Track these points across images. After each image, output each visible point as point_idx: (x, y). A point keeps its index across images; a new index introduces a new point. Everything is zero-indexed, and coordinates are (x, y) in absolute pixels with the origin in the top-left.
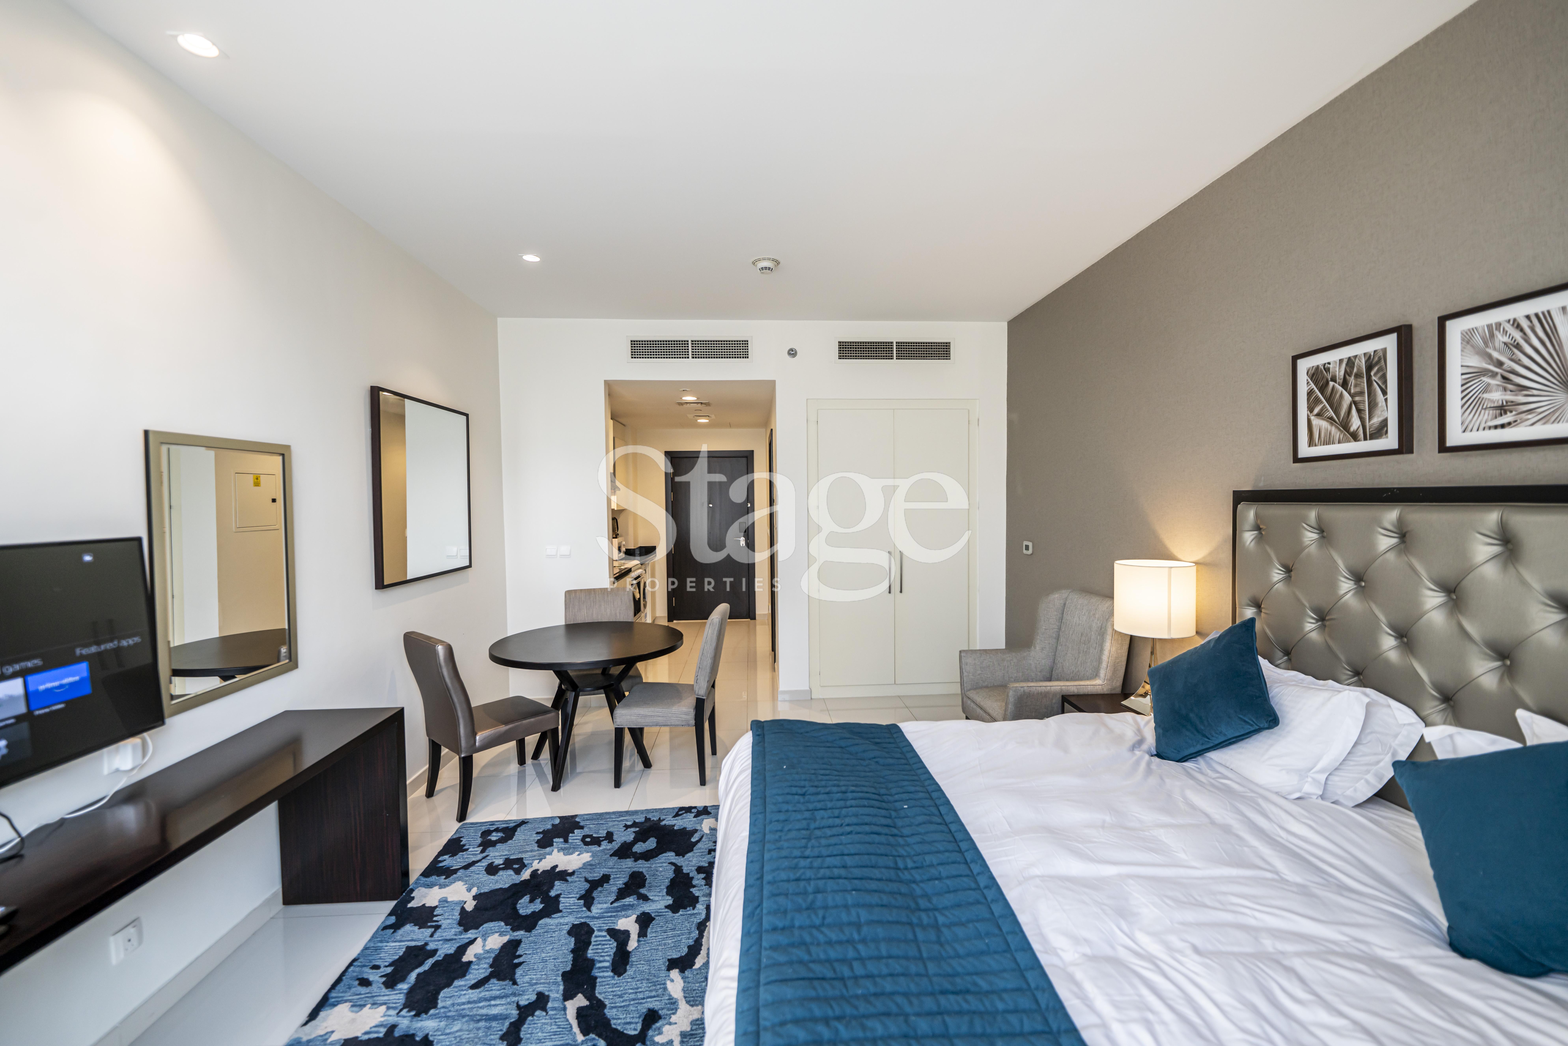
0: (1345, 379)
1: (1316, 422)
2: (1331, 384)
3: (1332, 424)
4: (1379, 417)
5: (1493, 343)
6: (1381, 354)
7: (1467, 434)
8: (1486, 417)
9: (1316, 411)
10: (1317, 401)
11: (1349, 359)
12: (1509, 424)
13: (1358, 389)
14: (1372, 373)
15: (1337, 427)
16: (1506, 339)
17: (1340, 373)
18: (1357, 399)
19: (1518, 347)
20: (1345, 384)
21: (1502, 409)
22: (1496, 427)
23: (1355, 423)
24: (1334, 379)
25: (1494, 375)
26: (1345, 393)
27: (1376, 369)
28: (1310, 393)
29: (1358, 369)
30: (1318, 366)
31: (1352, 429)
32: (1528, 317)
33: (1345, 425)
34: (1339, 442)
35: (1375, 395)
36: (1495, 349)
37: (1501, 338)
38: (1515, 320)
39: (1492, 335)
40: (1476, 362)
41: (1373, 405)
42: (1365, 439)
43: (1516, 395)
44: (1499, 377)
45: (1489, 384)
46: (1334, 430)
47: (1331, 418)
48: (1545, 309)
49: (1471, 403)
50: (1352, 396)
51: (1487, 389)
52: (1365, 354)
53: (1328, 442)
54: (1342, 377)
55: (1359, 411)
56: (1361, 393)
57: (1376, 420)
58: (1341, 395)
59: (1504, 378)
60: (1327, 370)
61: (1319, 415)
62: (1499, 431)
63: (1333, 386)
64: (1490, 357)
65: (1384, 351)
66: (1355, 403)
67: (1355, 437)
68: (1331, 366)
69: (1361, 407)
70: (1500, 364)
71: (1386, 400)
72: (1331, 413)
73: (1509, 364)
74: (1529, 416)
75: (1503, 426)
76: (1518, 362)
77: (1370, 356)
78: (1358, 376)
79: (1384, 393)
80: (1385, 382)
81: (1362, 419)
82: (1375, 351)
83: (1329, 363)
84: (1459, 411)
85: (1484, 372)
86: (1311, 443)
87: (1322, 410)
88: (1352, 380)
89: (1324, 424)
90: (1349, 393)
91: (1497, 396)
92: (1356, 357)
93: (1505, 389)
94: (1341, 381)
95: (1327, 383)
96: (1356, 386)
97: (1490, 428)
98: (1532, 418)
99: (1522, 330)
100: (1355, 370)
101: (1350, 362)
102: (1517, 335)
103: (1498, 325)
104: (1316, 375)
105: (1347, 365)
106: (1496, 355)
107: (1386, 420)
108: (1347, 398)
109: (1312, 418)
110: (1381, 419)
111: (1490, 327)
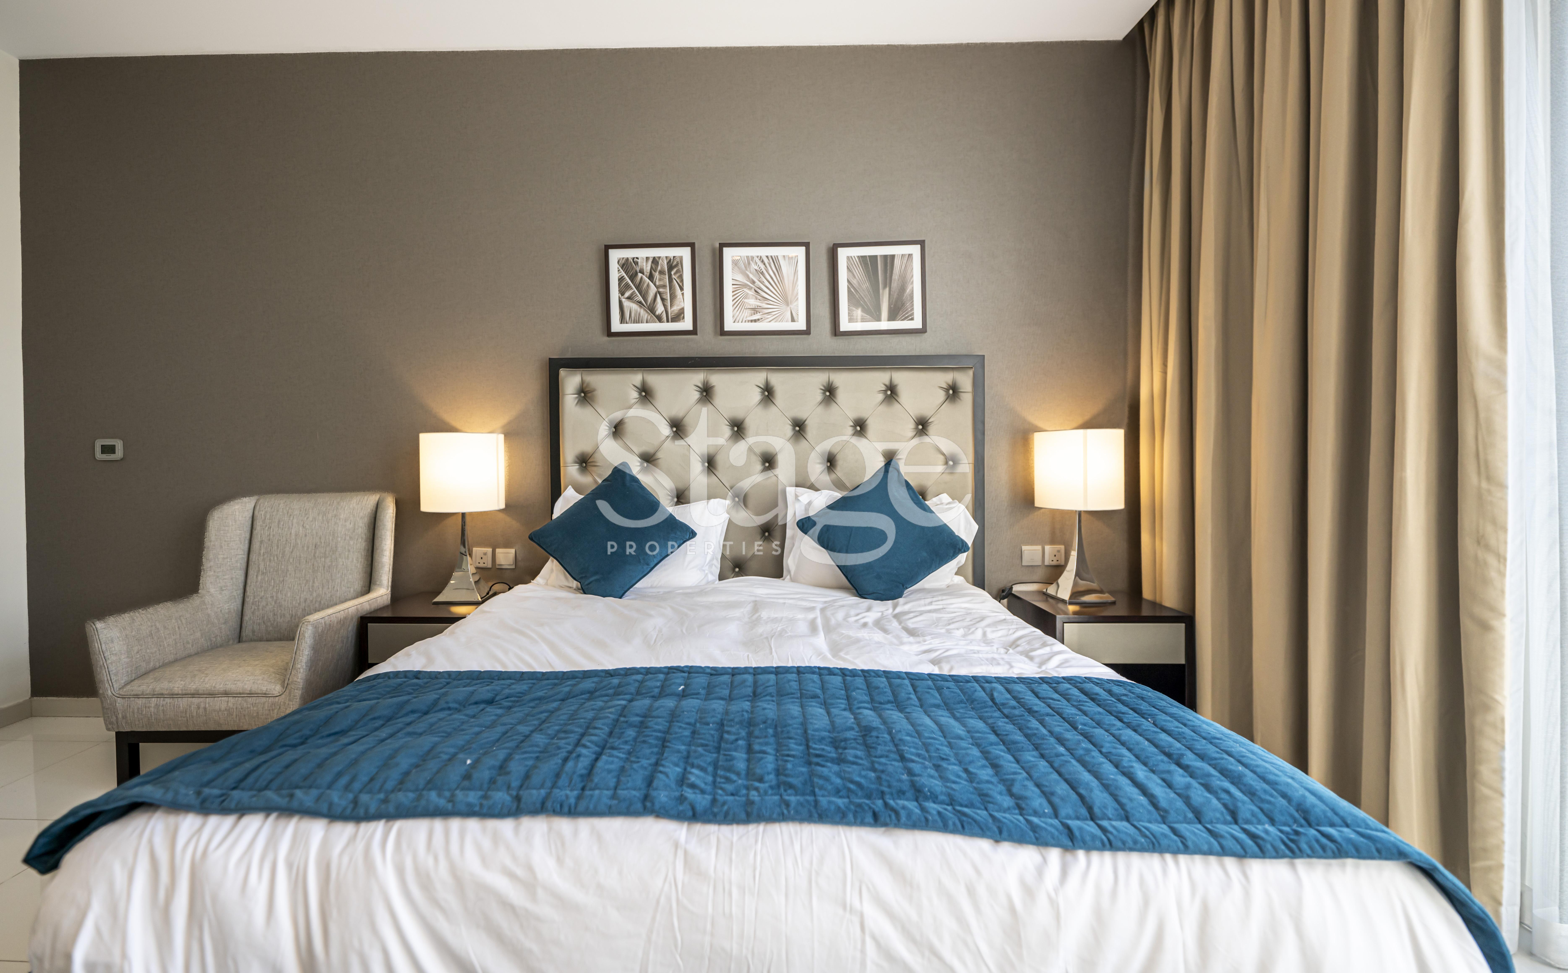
0: (651, 274)
1: (627, 304)
2: (640, 275)
3: (641, 307)
4: (678, 306)
5: (750, 268)
6: (678, 260)
7: (736, 324)
8: (746, 314)
9: (627, 294)
10: (628, 287)
11: (654, 258)
12: (759, 320)
13: (661, 283)
14: (673, 273)
15: (645, 310)
16: (756, 268)
17: (647, 268)
18: (661, 290)
19: (762, 273)
20: (651, 277)
21: (755, 310)
22: (752, 321)
23: (660, 309)
24: (642, 272)
25: (750, 288)
26: (651, 284)
27: (675, 270)
28: (621, 280)
29: (661, 268)
30: (627, 259)
31: (657, 313)
32: (767, 257)
33: (652, 310)
34: (647, 322)
35: (675, 289)
36: (751, 273)
37: (754, 267)
38: (761, 257)
39: (749, 263)
40: (740, 278)
41: (673, 297)
42: (668, 321)
43: (762, 303)
44: (753, 290)
45: (748, 294)
46: (642, 312)
47: (640, 302)
48: (776, 255)
49: (738, 304)
50: (657, 287)
51: (746, 297)
52: (666, 257)
53: (638, 321)
54: (649, 271)
55: (663, 300)
56: (664, 286)
57: (676, 308)
58: (648, 285)
59: (756, 291)
60: (636, 263)
61: (629, 298)
62: (753, 324)
63: (642, 278)
64: (748, 276)
65: (681, 258)
66: (660, 293)
67: (659, 319)
68: (639, 261)
69: (664, 297)
70: (753, 282)
71: (683, 294)
72: (640, 298)
73: (758, 283)
74: (769, 317)
75: (755, 321)
76: (762, 283)
77: (670, 260)
78: (662, 272)
79: (682, 289)
80: (682, 281)
81: (664, 305)
82: (674, 257)
83: (637, 258)
84: (731, 309)
85: (745, 286)
86: (623, 320)
87: (632, 294)
88: (657, 275)
89: (634, 306)
90: (655, 285)
91: (752, 302)
92: (659, 258)
93: (756, 298)
94: (648, 274)
95: (636, 274)
96: (660, 280)
97: (748, 321)
98: (770, 317)
99: (764, 264)
100: (659, 268)
101: (655, 261)
102: (762, 267)
103: (753, 258)
104: (626, 265)
105: (652, 262)
106: (751, 276)
107: (683, 309)
108: (653, 290)
109: (623, 300)
110: (679, 307)
111: (748, 257)
